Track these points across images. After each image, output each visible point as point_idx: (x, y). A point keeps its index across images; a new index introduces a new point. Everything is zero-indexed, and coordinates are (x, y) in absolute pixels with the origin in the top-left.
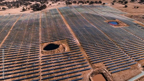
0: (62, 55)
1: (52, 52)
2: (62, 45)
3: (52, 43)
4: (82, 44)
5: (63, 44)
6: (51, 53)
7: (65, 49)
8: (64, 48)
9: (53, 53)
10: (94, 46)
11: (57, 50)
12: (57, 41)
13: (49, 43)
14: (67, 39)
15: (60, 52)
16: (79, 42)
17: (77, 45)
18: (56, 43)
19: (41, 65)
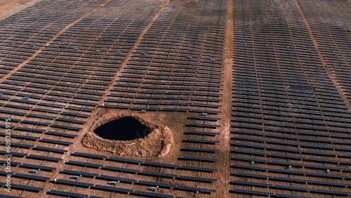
0: (141, 169)
1: (113, 147)
2: (162, 130)
3: (134, 114)
4: (236, 148)
5: (167, 128)
6: (110, 149)
7: (162, 148)
8: (163, 145)
9: (114, 151)
10: (282, 168)
11: (133, 143)
12: (153, 114)
13: (126, 113)
14: (190, 115)
15: (140, 153)
16: (233, 136)
17: (217, 147)
18: (146, 118)
19: (53, 182)
